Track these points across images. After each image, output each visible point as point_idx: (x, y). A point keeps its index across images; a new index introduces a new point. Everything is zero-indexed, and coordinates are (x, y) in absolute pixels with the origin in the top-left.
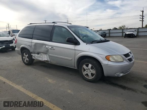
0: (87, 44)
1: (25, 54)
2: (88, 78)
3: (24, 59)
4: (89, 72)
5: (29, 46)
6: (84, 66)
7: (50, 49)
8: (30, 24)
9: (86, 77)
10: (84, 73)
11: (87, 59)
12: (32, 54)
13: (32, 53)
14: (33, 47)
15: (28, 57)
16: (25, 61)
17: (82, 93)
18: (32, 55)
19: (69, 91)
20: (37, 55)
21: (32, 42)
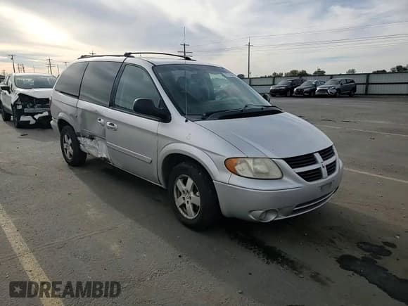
0: (186, 121)
1: (66, 136)
2: (185, 216)
3: (66, 149)
4: (189, 200)
5: (71, 115)
6: (179, 183)
7: (108, 127)
8: (82, 57)
9: (181, 212)
10: (179, 202)
11: (183, 165)
12: (79, 139)
13: (80, 136)
14: (79, 119)
15: (71, 145)
16: (68, 156)
17: (145, 255)
18: (79, 141)
19: (115, 247)
20: (88, 141)
21: (77, 108)
